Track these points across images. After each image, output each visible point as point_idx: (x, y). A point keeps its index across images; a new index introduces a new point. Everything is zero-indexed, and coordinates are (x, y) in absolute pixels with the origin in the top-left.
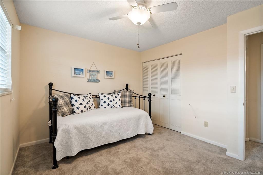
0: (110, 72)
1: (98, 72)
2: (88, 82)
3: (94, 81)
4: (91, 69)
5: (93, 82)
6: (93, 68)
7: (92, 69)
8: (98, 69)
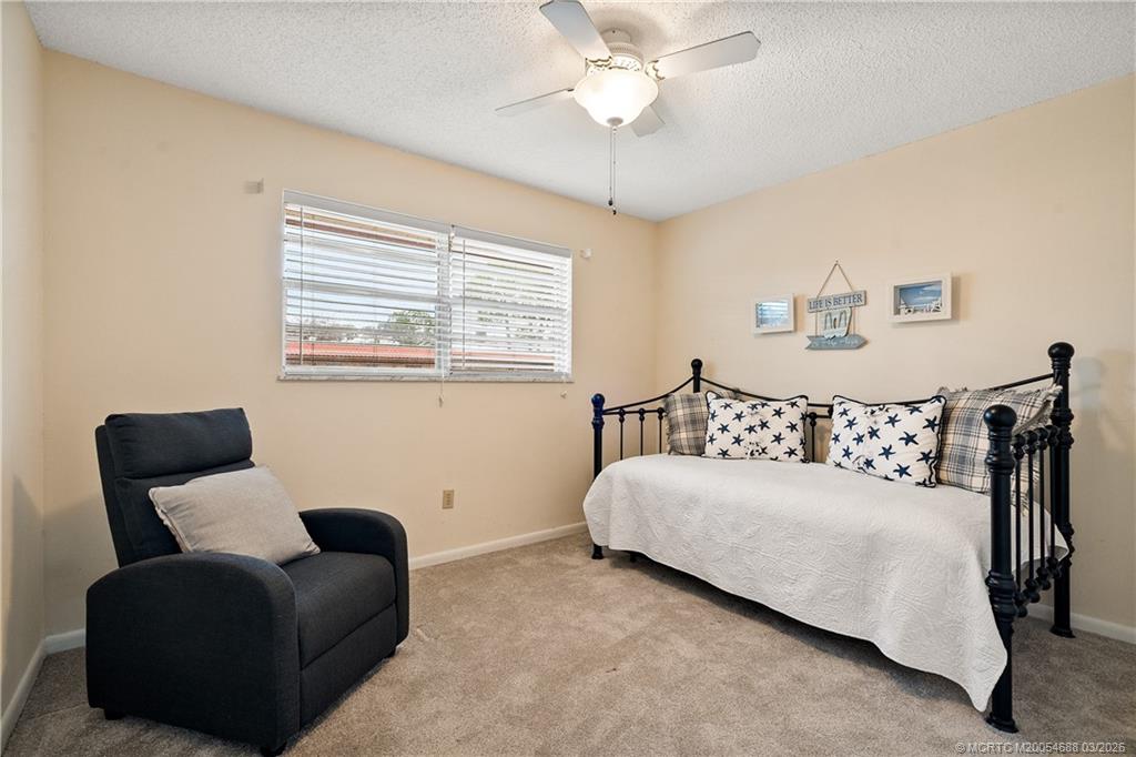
0: (929, 285)
1: (859, 298)
2: (809, 348)
3: (834, 344)
4: (823, 295)
5: (830, 348)
6: (837, 288)
7: (830, 292)
8: (859, 288)
